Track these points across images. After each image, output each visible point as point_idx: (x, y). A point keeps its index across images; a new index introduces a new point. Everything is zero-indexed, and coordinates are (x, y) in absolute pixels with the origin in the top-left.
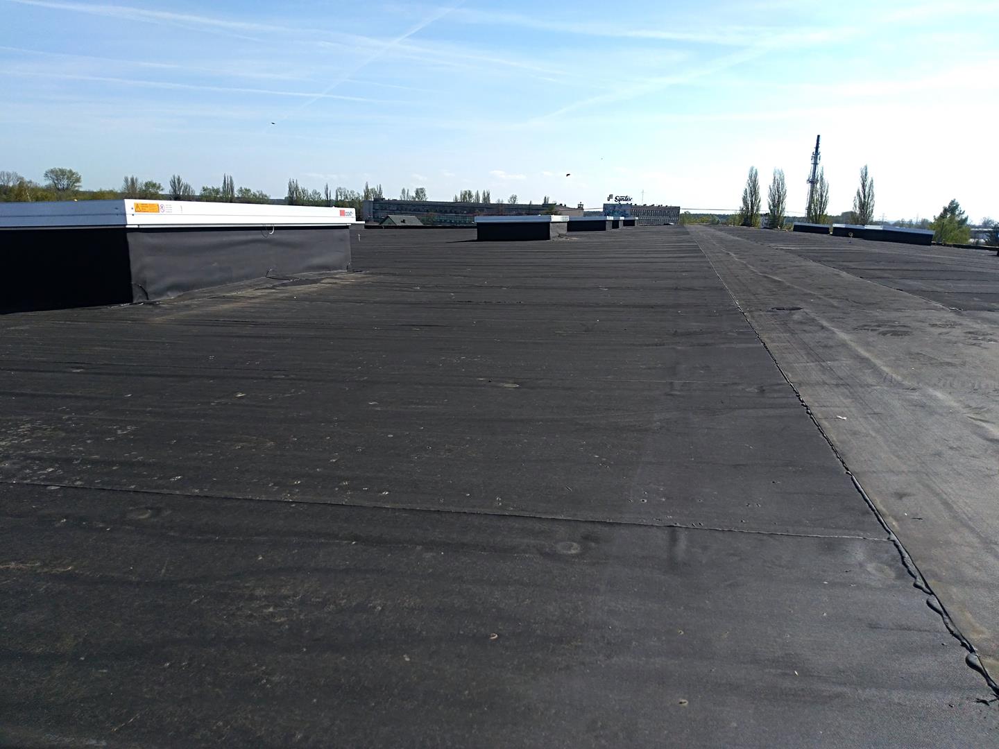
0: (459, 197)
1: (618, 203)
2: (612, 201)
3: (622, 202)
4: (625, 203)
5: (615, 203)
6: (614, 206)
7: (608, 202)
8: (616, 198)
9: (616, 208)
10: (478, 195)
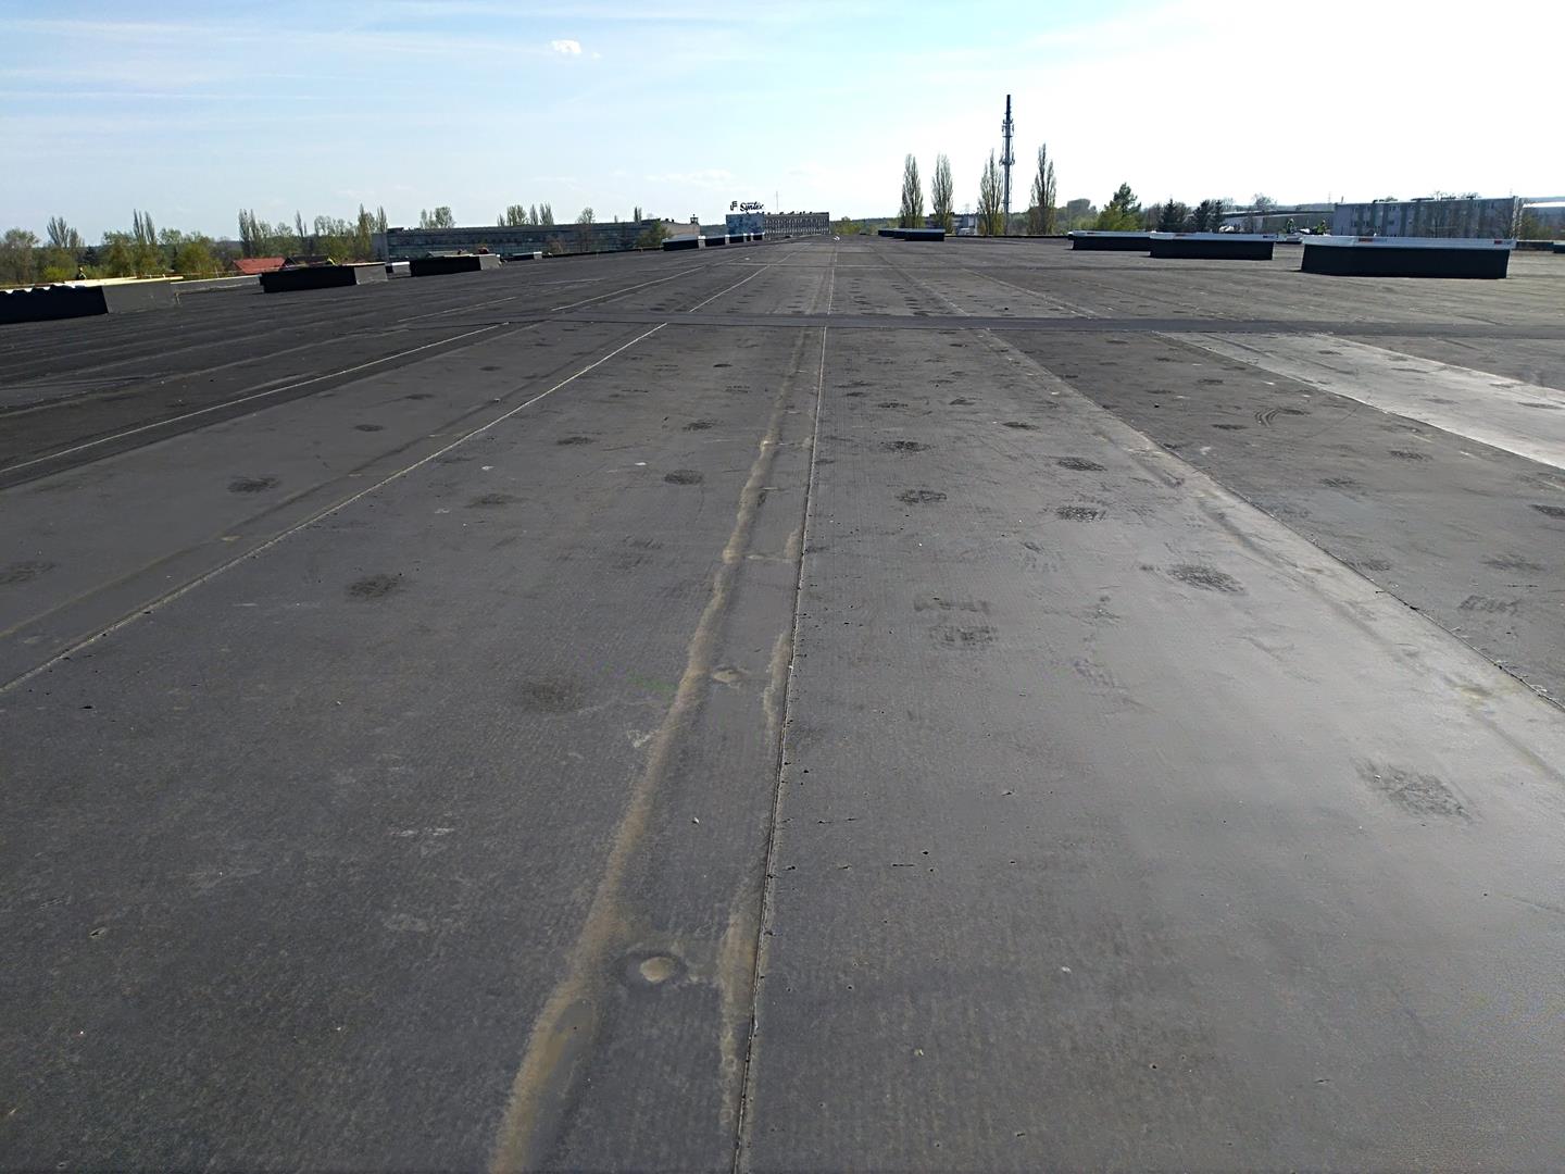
1: (745, 212)
2: (737, 211)
3: (750, 212)
5: (740, 213)
6: (740, 217)
7: (730, 213)
8: (742, 206)
9: (744, 221)
10: (533, 213)
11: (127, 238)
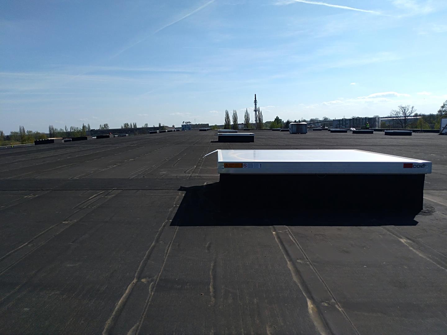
0: (123, 126)
3: (188, 124)
4: (189, 124)
6: (185, 125)
7: (183, 124)
8: (186, 122)
10: (131, 125)
11: (17, 133)
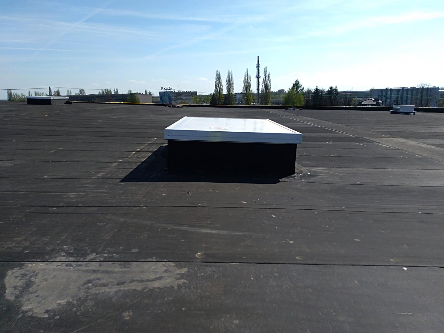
1: (166, 91)
2: (163, 91)
3: (168, 91)
4: (170, 91)
5: (164, 91)
6: (164, 92)
8: (165, 89)
9: (166, 94)
